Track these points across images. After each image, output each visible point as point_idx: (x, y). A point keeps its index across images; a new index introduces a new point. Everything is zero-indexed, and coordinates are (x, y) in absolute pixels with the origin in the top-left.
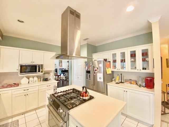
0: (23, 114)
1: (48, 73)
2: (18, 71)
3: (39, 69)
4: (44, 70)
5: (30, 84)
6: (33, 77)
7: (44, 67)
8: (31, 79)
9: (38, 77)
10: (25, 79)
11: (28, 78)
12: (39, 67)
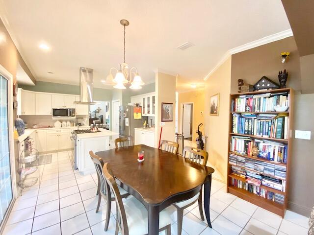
0: (56, 151)
1: (81, 117)
2: (51, 114)
3: (70, 113)
4: (77, 114)
5: (63, 128)
6: (66, 121)
7: (76, 111)
8: (64, 123)
9: (71, 121)
10: (58, 122)
11: (61, 121)
12: (70, 111)
